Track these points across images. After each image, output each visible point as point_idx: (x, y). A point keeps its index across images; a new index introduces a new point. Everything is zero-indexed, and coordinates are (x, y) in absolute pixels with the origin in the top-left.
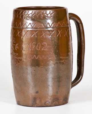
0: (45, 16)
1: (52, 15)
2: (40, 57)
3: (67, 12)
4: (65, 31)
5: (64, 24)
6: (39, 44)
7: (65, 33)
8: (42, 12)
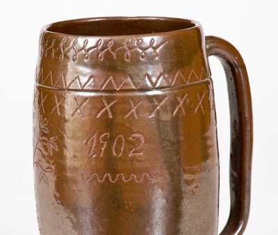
0: (138, 53)
1: (157, 51)
2: (123, 178)
3: (202, 33)
4: (198, 96)
5: (193, 75)
6: (120, 139)
7: (197, 104)
8: (128, 43)
